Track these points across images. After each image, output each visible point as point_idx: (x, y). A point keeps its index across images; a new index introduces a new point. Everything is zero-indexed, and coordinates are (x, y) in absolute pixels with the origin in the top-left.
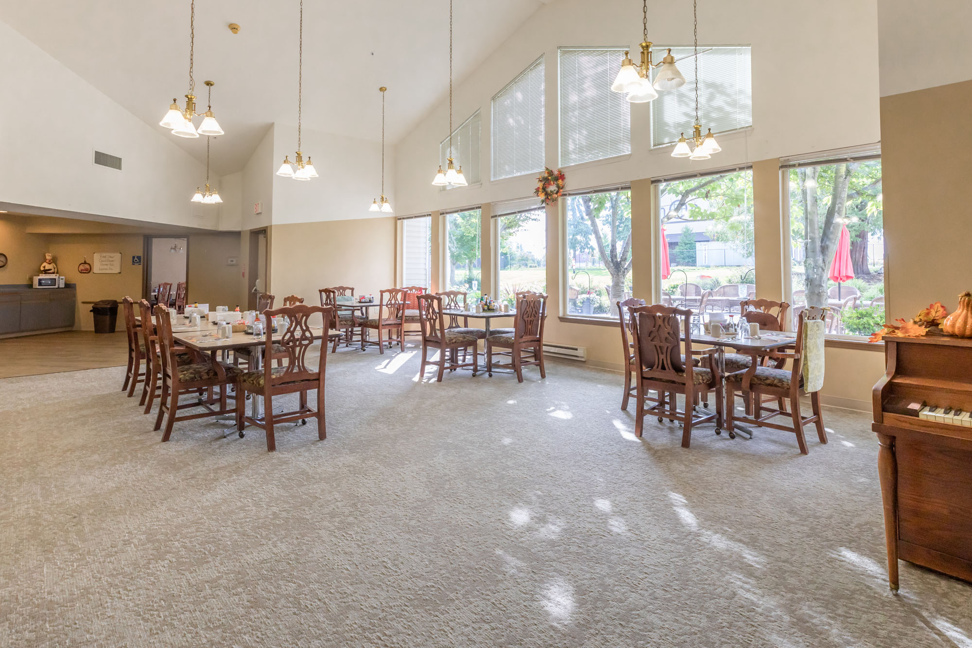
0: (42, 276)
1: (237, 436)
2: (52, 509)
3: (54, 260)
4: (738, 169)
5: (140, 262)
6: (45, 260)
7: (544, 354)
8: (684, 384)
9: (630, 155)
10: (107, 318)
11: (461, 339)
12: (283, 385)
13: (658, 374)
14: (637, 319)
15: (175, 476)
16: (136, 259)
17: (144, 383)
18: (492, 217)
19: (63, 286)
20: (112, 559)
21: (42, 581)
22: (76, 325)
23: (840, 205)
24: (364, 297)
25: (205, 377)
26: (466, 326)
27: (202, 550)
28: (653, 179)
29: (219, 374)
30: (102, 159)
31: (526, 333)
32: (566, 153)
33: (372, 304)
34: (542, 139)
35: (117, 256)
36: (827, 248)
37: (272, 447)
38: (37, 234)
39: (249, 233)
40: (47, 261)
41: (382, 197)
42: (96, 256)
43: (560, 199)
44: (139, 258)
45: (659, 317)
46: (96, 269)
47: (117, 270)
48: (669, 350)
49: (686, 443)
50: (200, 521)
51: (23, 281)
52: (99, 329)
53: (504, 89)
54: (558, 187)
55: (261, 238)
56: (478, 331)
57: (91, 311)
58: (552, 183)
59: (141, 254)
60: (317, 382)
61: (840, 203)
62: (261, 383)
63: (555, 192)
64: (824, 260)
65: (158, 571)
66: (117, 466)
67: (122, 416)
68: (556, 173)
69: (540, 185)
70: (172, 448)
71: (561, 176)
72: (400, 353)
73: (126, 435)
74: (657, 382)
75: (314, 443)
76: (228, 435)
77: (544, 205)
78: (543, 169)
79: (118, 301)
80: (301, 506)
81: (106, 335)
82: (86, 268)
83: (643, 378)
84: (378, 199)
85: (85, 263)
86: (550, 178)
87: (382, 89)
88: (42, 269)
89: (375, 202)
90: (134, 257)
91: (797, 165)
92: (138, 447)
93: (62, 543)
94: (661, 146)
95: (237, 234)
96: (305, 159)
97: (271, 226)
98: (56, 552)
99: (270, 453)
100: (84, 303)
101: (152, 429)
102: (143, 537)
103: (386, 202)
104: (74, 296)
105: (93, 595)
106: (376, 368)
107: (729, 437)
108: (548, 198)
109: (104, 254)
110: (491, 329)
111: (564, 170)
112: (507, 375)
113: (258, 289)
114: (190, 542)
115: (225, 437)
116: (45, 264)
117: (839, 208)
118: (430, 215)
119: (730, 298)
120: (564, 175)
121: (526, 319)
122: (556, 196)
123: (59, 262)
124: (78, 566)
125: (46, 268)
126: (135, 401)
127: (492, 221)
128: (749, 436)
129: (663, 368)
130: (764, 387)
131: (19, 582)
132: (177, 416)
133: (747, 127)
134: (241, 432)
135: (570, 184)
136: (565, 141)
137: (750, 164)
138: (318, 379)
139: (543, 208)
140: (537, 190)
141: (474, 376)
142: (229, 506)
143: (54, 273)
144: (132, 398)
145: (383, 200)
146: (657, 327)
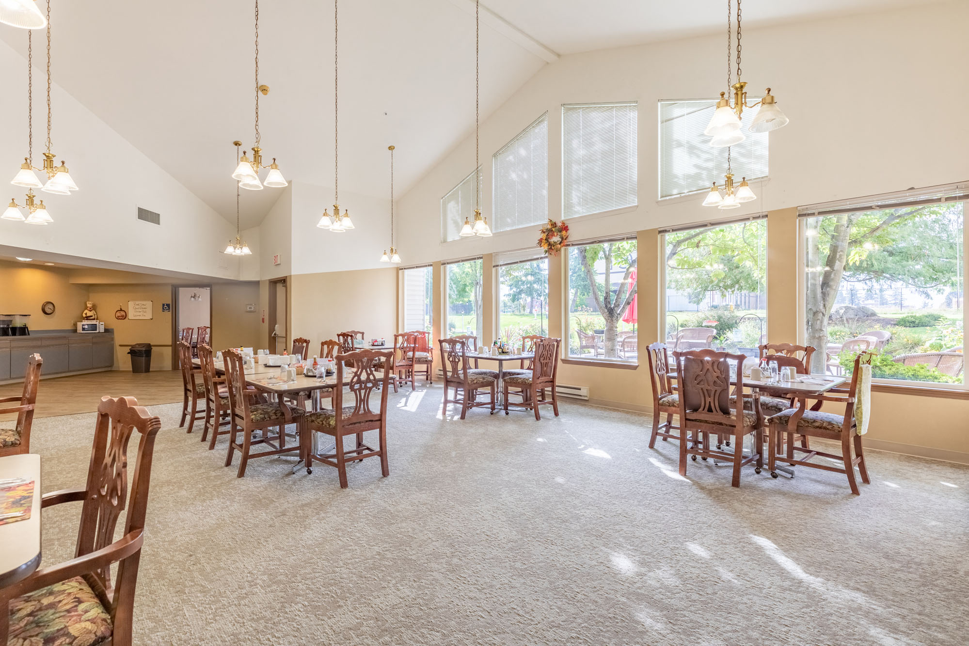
0: (85, 322)
1: (304, 471)
2: (166, 546)
3: (94, 308)
4: (751, 219)
5: (169, 309)
6: (86, 308)
7: (557, 394)
8: (735, 426)
9: (637, 206)
10: (143, 359)
11: (481, 380)
12: (351, 426)
13: (702, 415)
14: (683, 363)
15: (266, 513)
16: (166, 306)
17: (204, 420)
18: (494, 266)
19: (103, 331)
20: (246, 601)
21: (188, 625)
22: (115, 365)
23: (841, 253)
24: (376, 341)
25: (274, 417)
26: (476, 367)
27: (329, 592)
28: (660, 229)
29: (286, 415)
30: (144, 215)
31: (542, 375)
32: (569, 206)
33: (383, 347)
34: (545, 192)
35: (149, 304)
36: (828, 294)
37: (344, 484)
38: (80, 284)
39: (268, 282)
40: (88, 309)
41: (392, 249)
42: (131, 304)
43: (563, 249)
44: (168, 305)
45: (708, 362)
46: (131, 315)
47: (148, 316)
48: (717, 395)
49: (736, 483)
50: (311, 561)
51: (69, 327)
52: (136, 369)
53: (506, 147)
54: (562, 238)
55: (280, 288)
56: (490, 372)
57: (128, 353)
58: (555, 234)
59: (170, 302)
60: (379, 422)
61: (842, 251)
62: (331, 423)
63: (559, 242)
64: (824, 305)
65: (296, 615)
66: (208, 501)
67: (190, 451)
68: (559, 224)
69: (544, 236)
70: (248, 484)
71: (565, 228)
72: (411, 392)
73: (202, 470)
74: (703, 424)
75: (380, 480)
76: (296, 472)
77: (547, 255)
78: (546, 221)
79: (151, 344)
80: (401, 546)
81: (143, 375)
82: (122, 315)
83: (686, 419)
84: (388, 251)
85: (121, 310)
86: (553, 229)
87: (391, 148)
88: (84, 315)
89: (385, 254)
90: (164, 305)
91: (816, 214)
92: (218, 483)
93: (191, 583)
94: (668, 198)
95: (257, 283)
96: (342, 212)
97: (291, 276)
98: (189, 593)
99: (344, 490)
100: (120, 346)
101: (223, 465)
102: (265, 578)
103: (395, 253)
104: (113, 339)
105: (244, 642)
106: (398, 406)
107: (770, 476)
108: (551, 248)
109: (137, 303)
110: (504, 370)
111: (565, 222)
112: (521, 413)
113: (277, 333)
114: (313, 583)
115: (294, 473)
116: (86, 311)
117: (840, 256)
118: (431, 265)
119: (690, 341)
120: (567, 227)
121: (543, 362)
122: (559, 246)
123: (98, 310)
124: (216, 609)
125: (88, 315)
126: (196, 437)
127: (494, 270)
128: (790, 476)
129: (710, 410)
130: (811, 429)
131: (167, 626)
132: (251, 453)
133: (762, 178)
134: (309, 469)
135: (574, 234)
136: (568, 194)
137: (765, 214)
138: (380, 420)
139: (546, 257)
140: (541, 241)
141: (492, 414)
142: (331, 544)
143: (94, 319)
144: (191, 434)
145: (392, 252)
146: (705, 371)
